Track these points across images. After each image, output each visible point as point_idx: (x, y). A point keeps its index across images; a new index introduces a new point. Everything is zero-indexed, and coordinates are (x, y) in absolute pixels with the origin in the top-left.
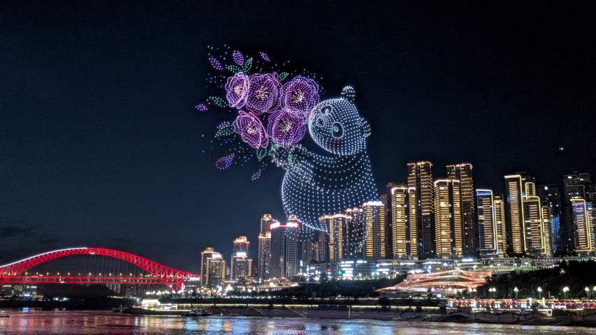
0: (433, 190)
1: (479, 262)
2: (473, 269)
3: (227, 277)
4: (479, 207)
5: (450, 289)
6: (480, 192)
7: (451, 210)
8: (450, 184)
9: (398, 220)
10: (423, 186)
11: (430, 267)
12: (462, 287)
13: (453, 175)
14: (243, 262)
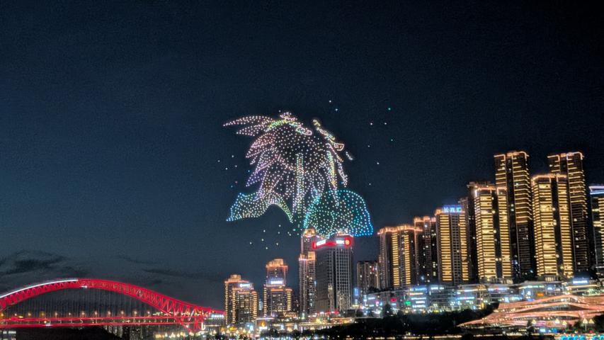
0: (530, 190)
1: (596, 283)
2: (587, 293)
3: (260, 313)
4: (593, 210)
5: (557, 321)
6: (594, 190)
7: (556, 216)
8: (554, 180)
9: (484, 232)
10: (517, 184)
11: (529, 293)
12: (573, 318)
13: (558, 168)
14: (280, 293)
